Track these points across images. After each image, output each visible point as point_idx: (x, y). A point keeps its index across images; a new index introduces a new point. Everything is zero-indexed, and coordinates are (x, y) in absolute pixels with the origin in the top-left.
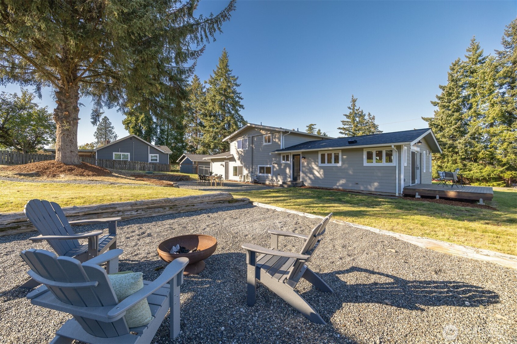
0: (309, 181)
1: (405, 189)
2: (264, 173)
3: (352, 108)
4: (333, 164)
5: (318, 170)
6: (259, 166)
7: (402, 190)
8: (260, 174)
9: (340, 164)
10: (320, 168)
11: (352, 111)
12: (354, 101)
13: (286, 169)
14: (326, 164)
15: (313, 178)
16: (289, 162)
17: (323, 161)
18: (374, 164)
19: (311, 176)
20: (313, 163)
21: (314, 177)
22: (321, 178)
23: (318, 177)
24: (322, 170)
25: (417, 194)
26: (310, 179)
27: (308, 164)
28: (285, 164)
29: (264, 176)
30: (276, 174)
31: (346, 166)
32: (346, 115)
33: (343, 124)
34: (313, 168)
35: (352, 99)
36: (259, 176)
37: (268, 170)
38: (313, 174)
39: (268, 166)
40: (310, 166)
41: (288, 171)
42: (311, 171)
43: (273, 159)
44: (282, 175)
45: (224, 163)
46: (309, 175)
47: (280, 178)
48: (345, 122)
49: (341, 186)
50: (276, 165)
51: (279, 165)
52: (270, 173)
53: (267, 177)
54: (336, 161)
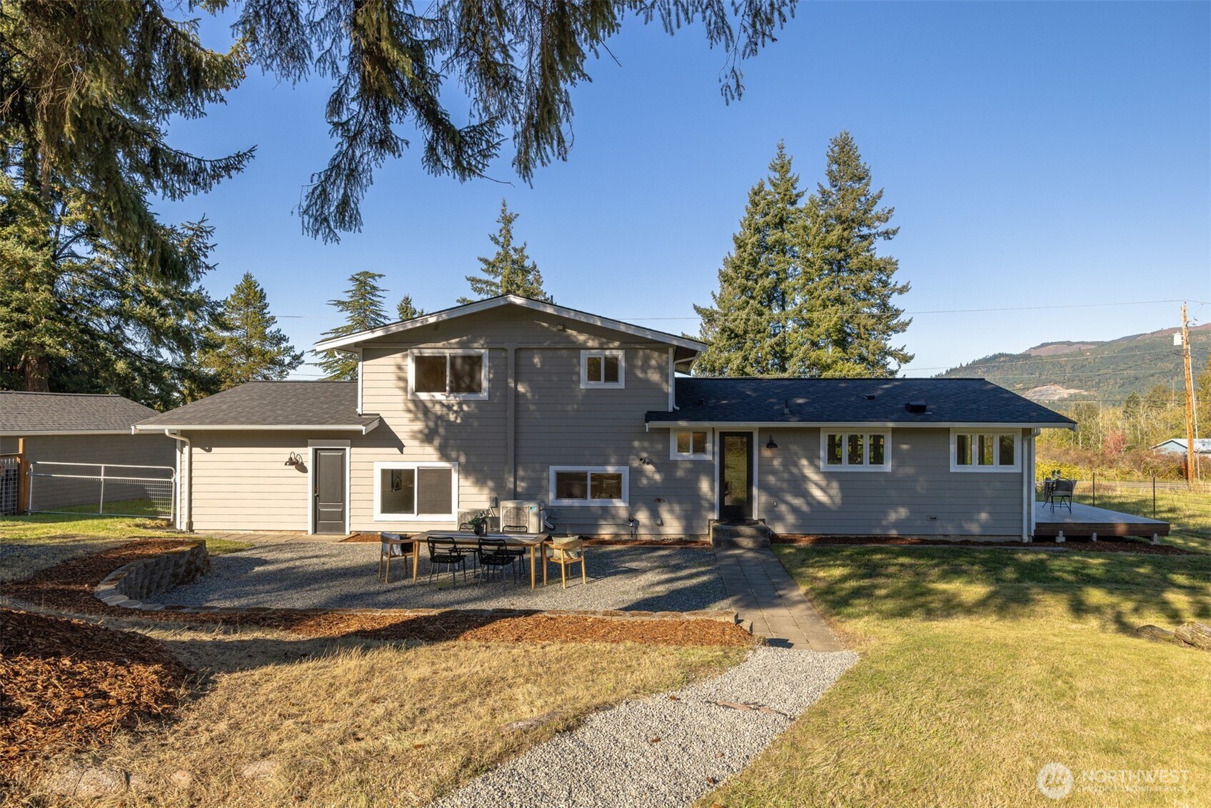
0: (791, 519)
1: (1038, 525)
2: (584, 496)
3: (501, 239)
4: (866, 467)
5: (823, 483)
6: (553, 470)
7: (1033, 527)
8: (566, 502)
9: (888, 466)
10: (829, 476)
11: (500, 250)
12: (508, 220)
13: (697, 480)
14: (845, 467)
15: (805, 508)
16: (708, 457)
17: (834, 458)
18: (973, 467)
19: (797, 502)
20: (804, 462)
21: (809, 504)
22: (833, 508)
23: (820, 503)
24: (835, 485)
25: (1061, 533)
26: (795, 510)
27: (785, 465)
28: (693, 462)
29: (585, 509)
30: (652, 499)
31: (909, 470)
32: (485, 261)
33: (475, 290)
34: (805, 479)
35: (503, 211)
36: (560, 508)
37: (608, 487)
38: (806, 495)
39: (611, 469)
40: (795, 470)
41: (705, 486)
42: (798, 485)
43: (636, 444)
44: (680, 503)
45: (306, 454)
46: (790, 498)
47: (671, 511)
48: (480, 281)
49: (896, 525)
50: (649, 468)
51: (665, 465)
52: (619, 496)
53: (606, 513)
54: (878, 458)
